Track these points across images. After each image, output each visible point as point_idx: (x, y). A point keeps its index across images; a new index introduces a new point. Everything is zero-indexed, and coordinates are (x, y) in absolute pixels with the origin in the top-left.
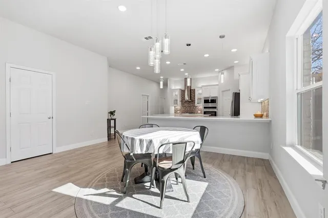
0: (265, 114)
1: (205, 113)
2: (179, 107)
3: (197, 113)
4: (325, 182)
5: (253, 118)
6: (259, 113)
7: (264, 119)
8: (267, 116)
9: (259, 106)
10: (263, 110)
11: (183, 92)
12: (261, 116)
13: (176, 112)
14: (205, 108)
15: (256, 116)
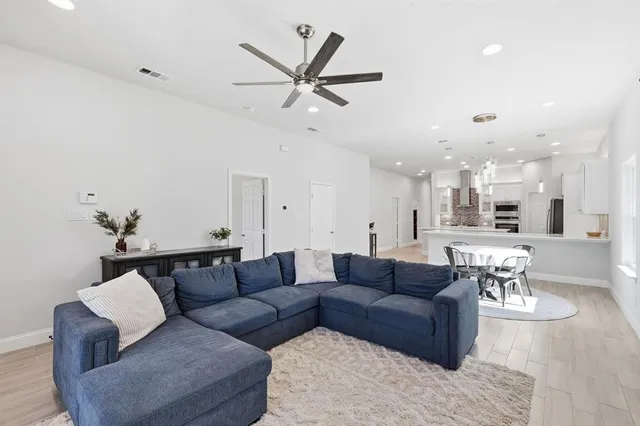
0: (603, 232)
1: (497, 226)
2: (449, 215)
3: (481, 225)
4: (636, 279)
5: (585, 237)
6: (594, 230)
7: (602, 239)
8: (607, 235)
9: (596, 221)
10: (601, 226)
11: (456, 192)
12: (598, 235)
13: (443, 223)
14: (497, 218)
15: (590, 235)
